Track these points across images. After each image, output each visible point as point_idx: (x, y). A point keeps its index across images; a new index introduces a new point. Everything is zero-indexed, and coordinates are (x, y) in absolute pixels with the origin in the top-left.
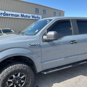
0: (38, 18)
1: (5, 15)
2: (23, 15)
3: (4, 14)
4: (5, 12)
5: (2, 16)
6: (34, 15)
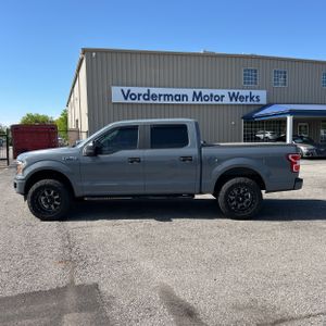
0: (251, 98)
1: (148, 99)
2: (200, 93)
3: (146, 97)
4: (149, 91)
5: (142, 101)
6: (236, 92)
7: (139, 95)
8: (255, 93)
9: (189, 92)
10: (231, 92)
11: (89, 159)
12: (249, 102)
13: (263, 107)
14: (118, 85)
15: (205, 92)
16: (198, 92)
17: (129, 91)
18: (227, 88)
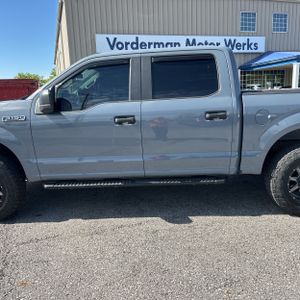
0: (249, 46)
1: (137, 48)
2: (194, 40)
3: (135, 46)
4: (137, 38)
5: (130, 50)
6: (232, 39)
7: (127, 44)
8: (253, 40)
9: (182, 40)
10: (228, 39)
11: (47, 119)
12: (246, 50)
13: (262, 55)
14: (102, 33)
15: (199, 39)
16: (191, 38)
17: (115, 39)
18: (223, 35)
